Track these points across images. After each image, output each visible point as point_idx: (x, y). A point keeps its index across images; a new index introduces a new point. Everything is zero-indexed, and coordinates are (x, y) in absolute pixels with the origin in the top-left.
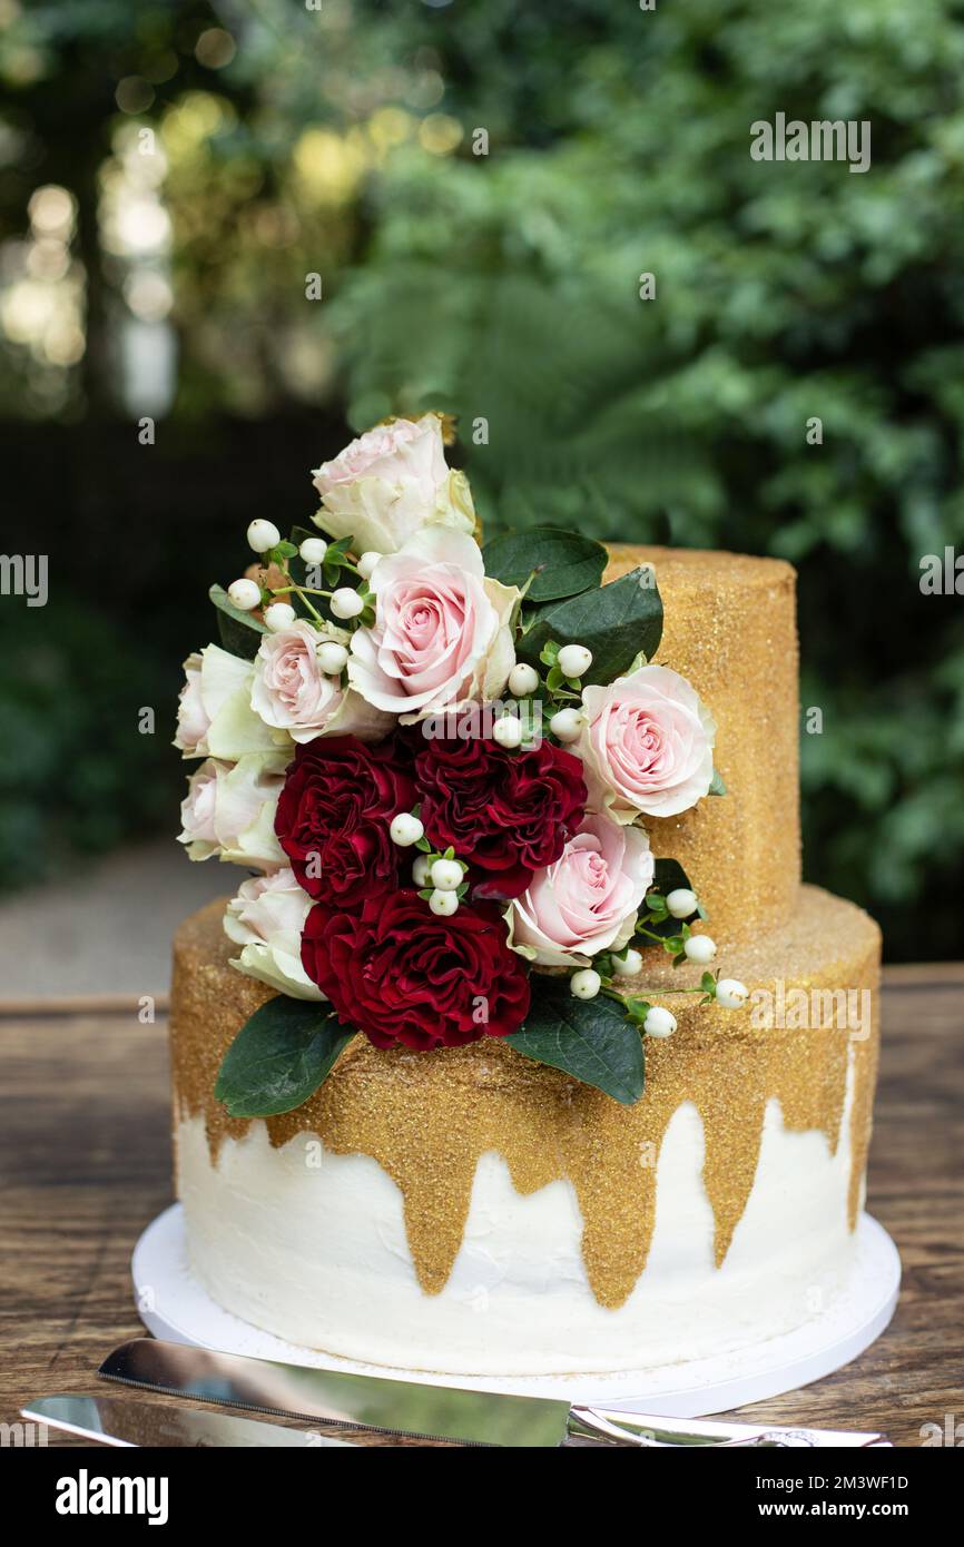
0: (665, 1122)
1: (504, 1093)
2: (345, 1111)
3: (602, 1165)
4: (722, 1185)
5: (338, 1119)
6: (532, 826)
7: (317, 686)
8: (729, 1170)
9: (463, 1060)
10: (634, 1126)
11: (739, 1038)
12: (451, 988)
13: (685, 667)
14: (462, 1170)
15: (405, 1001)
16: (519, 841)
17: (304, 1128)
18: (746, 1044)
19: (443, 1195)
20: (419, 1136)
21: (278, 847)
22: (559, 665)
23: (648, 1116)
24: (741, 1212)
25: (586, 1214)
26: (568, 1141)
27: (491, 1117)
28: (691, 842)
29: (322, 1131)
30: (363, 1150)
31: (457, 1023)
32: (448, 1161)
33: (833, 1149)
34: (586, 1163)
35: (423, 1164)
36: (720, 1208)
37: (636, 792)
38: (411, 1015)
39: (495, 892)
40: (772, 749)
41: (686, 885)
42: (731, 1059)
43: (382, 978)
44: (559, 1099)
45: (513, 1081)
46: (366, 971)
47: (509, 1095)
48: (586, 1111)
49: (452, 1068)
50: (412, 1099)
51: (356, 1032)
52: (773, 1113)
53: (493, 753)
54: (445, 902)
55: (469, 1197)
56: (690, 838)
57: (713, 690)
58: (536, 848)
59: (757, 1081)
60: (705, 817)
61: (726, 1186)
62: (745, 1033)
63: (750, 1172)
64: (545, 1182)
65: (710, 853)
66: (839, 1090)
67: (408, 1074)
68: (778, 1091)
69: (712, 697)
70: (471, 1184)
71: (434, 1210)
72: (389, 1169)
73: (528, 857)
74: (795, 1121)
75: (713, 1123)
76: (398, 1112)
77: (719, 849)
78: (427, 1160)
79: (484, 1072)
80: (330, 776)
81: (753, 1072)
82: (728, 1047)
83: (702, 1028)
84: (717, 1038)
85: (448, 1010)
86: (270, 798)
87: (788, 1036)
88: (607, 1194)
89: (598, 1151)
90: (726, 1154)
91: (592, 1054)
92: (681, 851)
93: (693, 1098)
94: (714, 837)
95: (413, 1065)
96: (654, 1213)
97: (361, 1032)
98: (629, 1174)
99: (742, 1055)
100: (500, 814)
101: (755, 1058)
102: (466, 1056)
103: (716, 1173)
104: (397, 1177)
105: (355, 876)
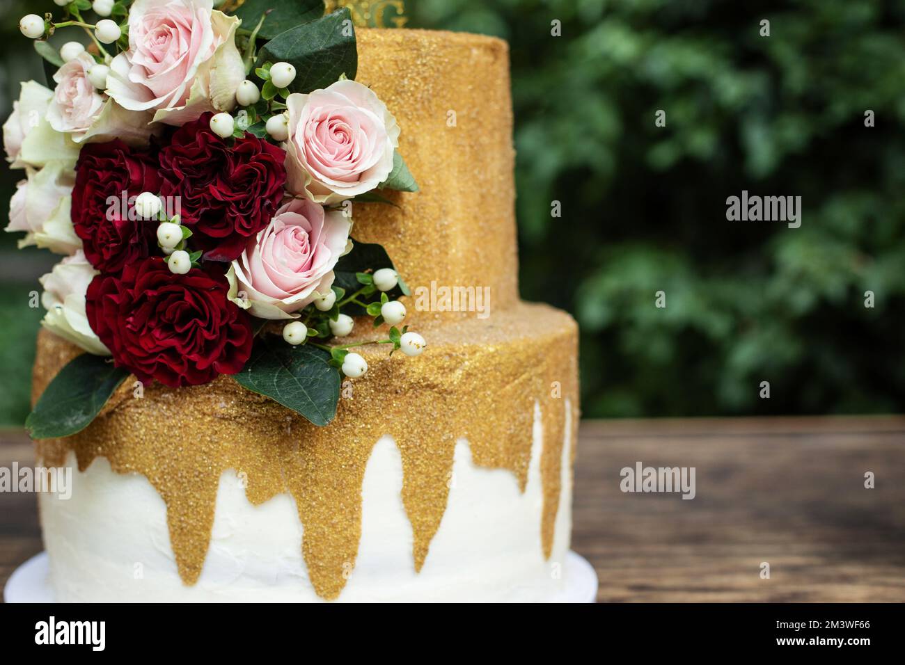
0: (368, 451)
1: (238, 423)
2: (124, 439)
3: (316, 483)
4: (418, 505)
5: (120, 446)
6: (245, 200)
7: (89, 98)
8: (424, 493)
9: (207, 396)
10: (342, 452)
11: (431, 387)
12: (190, 334)
13: (393, 98)
14: (208, 484)
15: (158, 346)
16: (232, 213)
17: (98, 454)
18: (436, 392)
19: (195, 505)
20: (176, 457)
21: (72, 232)
22: (270, 78)
23: (354, 445)
24: (436, 529)
25: (304, 522)
26: (289, 462)
27: (229, 442)
28: (400, 236)
29: (109, 455)
30: (138, 469)
31: (195, 363)
32: (197, 477)
33: (523, 486)
34: (303, 480)
35: (180, 480)
36: (417, 523)
37: (332, 178)
38: (161, 357)
39: (219, 256)
40: (476, 172)
41: (388, 264)
42: (425, 404)
43: (141, 330)
44: (281, 428)
45: (245, 413)
46: (129, 323)
47: (242, 424)
48: (303, 439)
49: (198, 402)
50: (170, 428)
51: (129, 375)
52: (462, 451)
53: (214, 144)
54: (181, 262)
55: (214, 506)
56: (399, 233)
57: (419, 118)
58: (247, 219)
59: (447, 423)
60: (412, 218)
61: (422, 506)
62: (435, 383)
63: (443, 496)
64: (271, 495)
65: (418, 246)
66: (525, 439)
67: (168, 409)
68: (466, 433)
69: (418, 123)
70: (215, 496)
71: (188, 517)
72: (155, 484)
73: (242, 228)
74: (484, 458)
75: (410, 454)
76: (161, 439)
77: (425, 243)
78: (182, 477)
79: (223, 406)
80: (101, 170)
81: (444, 415)
82: (421, 394)
83: (397, 377)
84: (412, 386)
85: (189, 353)
86: (67, 193)
87: (474, 389)
88: (322, 506)
89: (313, 471)
90: (421, 480)
91: (300, 388)
92: (392, 243)
93: (392, 433)
94: (421, 234)
95: (172, 401)
96: (360, 524)
97: (132, 375)
98: (339, 491)
99: (433, 401)
100: (219, 192)
101: (445, 404)
102: (209, 393)
103: (413, 495)
104: (162, 491)
105: (115, 245)
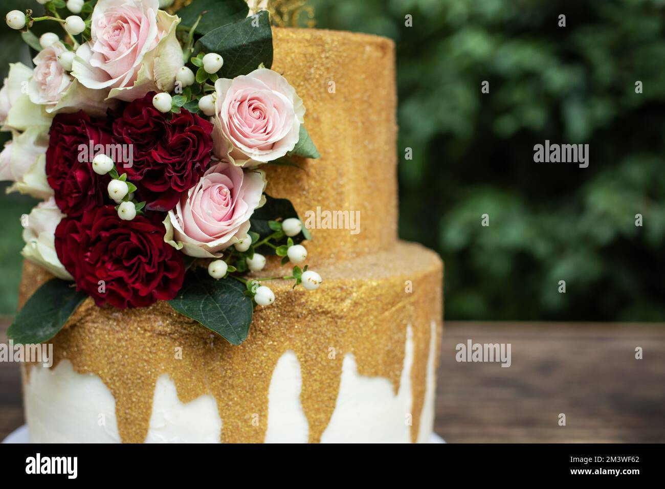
0: (274, 363)
1: (172, 338)
2: (84, 347)
3: (232, 387)
4: (313, 405)
5: (80, 352)
6: (180, 163)
7: (60, 77)
8: (317, 396)
9: (148, 316)
10: (254, 364)
11: (326, 313)
12: (135, 267)
13: (302, 83)
14: (147, 385)
15: (109, 276)
16: (169, 173)
17: (64, 358)
18: (330, 317)
19: (137, 401)
20: (122, 363)
21: (46, 183)
22: (203, 66)
23: (263, 358)
24: (327, 424)
25: (223, 417)
26: (211, 370)
27: (164, 353)
28: (305, 193)
29: (72, 359)
30: (93, 371)
31: (138, 290)
32: (139, 379)
33: (396, 390)
34: (222, 385)
35: (125, 380)
36: (312, 420)
37: (250, 147)
38: (112, 285)
39: (158, 206)
40: (366, 142)
41: (294, 215)
42: (320, 326)
43: (97, 262)
44: (206, 343)
45: (178, 330)
46: (87, 257)
47: (175, 339)
48: (223, 352)
49: (141, 321)
50: (119, 340)
51: (87, 297)
52: (349, 363)
53: (156, 117)
54: (128, 211)
55: (152, 403)
56: (304, 190)
57: (322, 99)
58: (181, 177)
59: (337, 341)
60: (315, 178)
61: (316, 406)
62: (329, 310)
63: (333, 399)
64: (197, 395)
65: (318, 201)
66: (399, 354)
67: (118, 324)
68: (352, 349)
69: (321, 104)
70: (153, 394)
71: (132, 410)
72: (107, 383)
73: (177, 185)
74: (366, 369)
75: (308, 367)
76: (112, 348)
77: (324, 199)
78: (127, 379)
79: (160, 324)
80: (67, 135)
81: (335, 335)
82: (318, 318)
83: (299, 305)
84: (310, 312)
85: (133, 283)
86: (42, 151)
87: (360, 315)
88: (237, 405)
89: (230, 378)
90: (316, 386)
91: (220, 313)
92: (298, 198)
93: (294, 349)
94: (321, 191)
95: (120, 319)
96: (267, 419)
97: (90, 297)
98: (251, 394)
99: (327, 324)
100: (160, 156)
101: (337, 327)
102: (149, 313)
103: (309, 397)
104: (111, 389)
105: (77, 195)
